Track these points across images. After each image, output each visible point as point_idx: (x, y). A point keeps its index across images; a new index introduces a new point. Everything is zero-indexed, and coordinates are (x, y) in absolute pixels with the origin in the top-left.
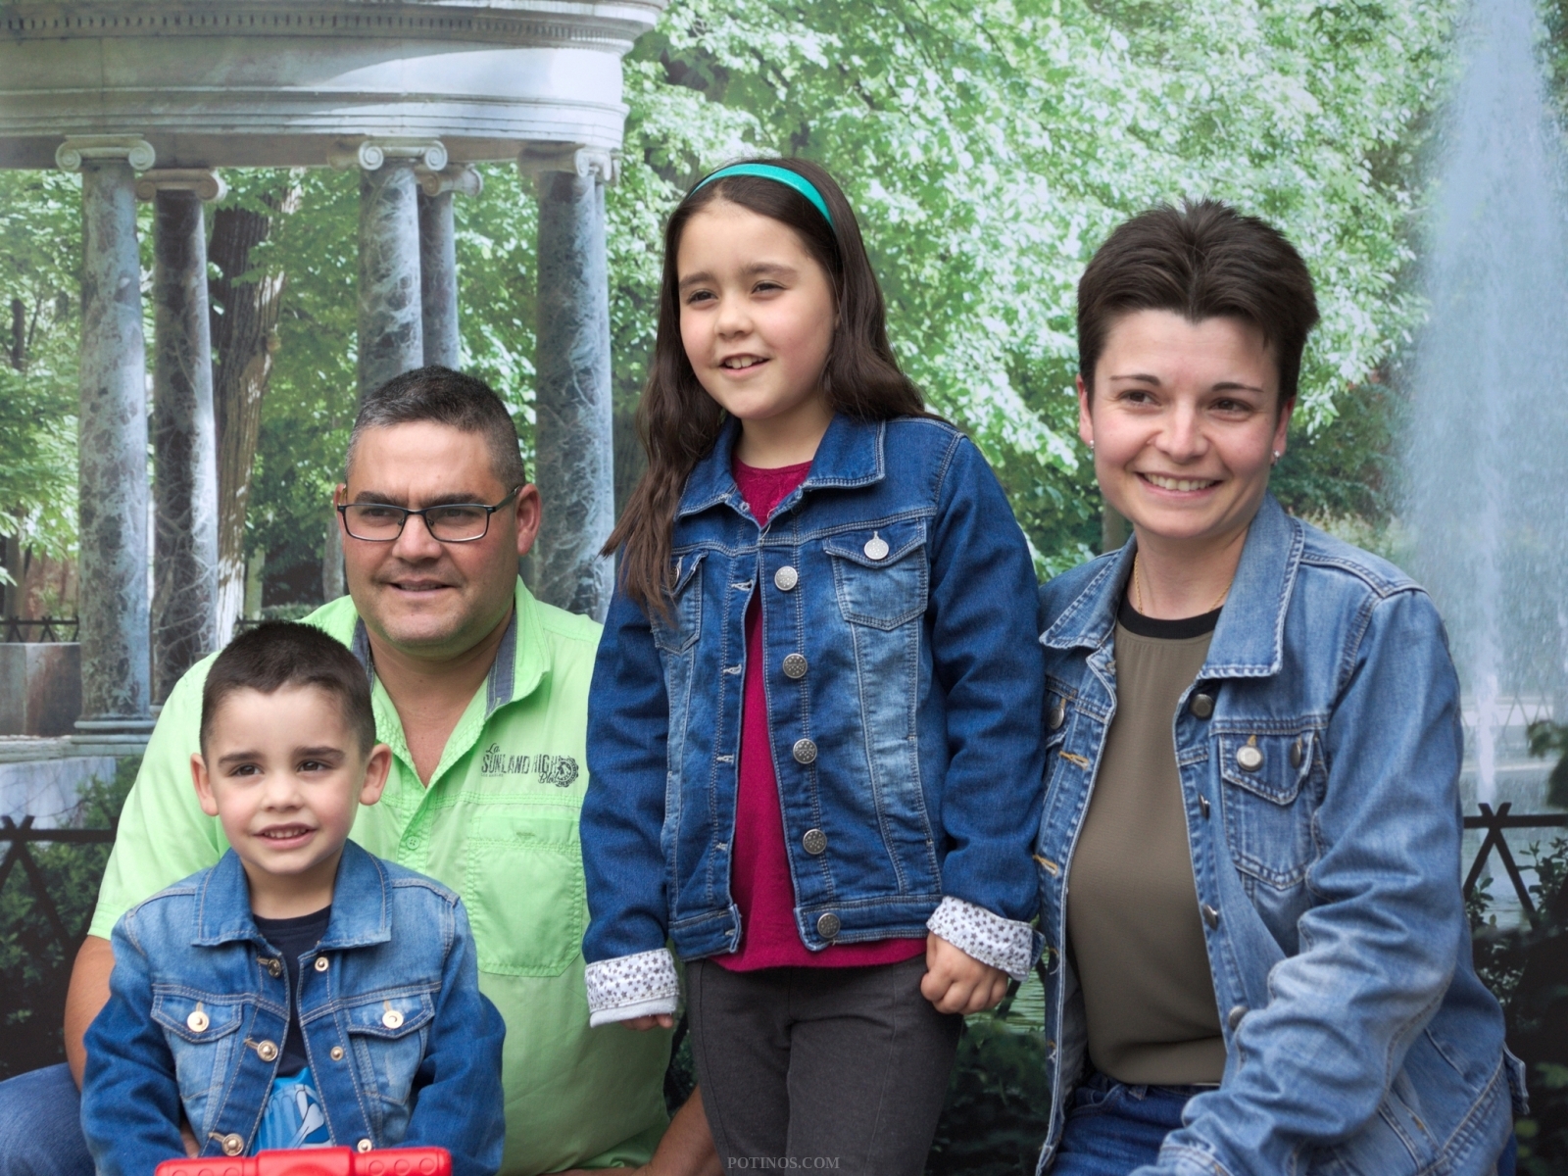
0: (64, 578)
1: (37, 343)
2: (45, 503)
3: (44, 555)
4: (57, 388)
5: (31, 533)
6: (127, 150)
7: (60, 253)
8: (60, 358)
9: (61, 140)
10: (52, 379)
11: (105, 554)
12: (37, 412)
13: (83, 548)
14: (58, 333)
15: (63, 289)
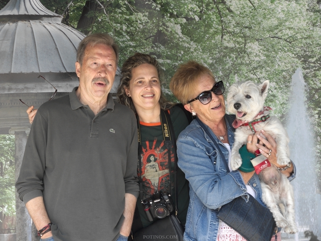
0: (13, 220)
1: (6, 171)
2: (8, 205)
3: (8, 215)
4: (10, 180)
5: (5, 211)
6: (25, 130)
7: (10, 152)
8: (11, 174)
9: (10, 128)
10: (9, 178)
11: (21, 214)
12: (6, 185)
13: (17, 213)
14: (10, 169)
15: (11, 159)
